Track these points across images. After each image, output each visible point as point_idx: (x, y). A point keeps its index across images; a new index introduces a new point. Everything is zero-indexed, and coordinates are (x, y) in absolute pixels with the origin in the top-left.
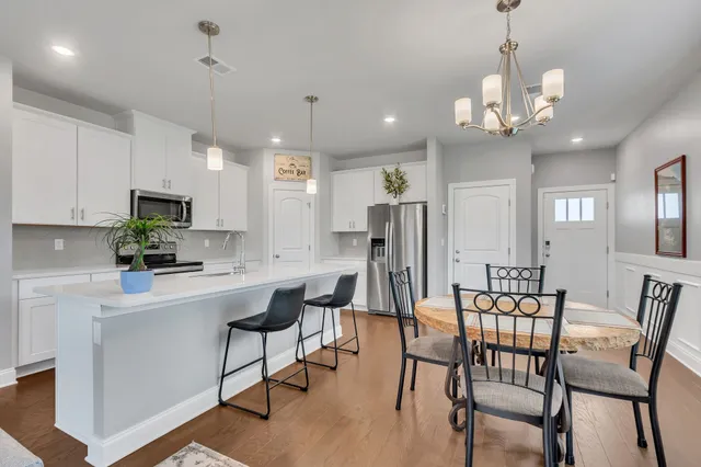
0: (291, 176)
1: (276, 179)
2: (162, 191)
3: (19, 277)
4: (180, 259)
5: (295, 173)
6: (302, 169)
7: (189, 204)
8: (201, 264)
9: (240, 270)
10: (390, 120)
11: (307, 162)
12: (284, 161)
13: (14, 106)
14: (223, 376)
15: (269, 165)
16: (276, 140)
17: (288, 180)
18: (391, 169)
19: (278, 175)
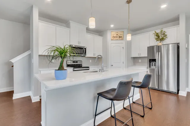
0: (117, 38)
1: (112, 40)
2: (78, 45)
3: (40, 70)
4: (83, 66)
5: (118, 37)
6: (120, 36)
7: (85, 49)
8: (89, 67)
9: (102, 70)
10: (164, 6)
11: (122, 33)
12: (114, 34)
13: (39, 21)
14: (96, 115)
15: (110, 35)
16: (112, 26)
17: (116, 40)
18: (158, 31)
19: (112, 38)
